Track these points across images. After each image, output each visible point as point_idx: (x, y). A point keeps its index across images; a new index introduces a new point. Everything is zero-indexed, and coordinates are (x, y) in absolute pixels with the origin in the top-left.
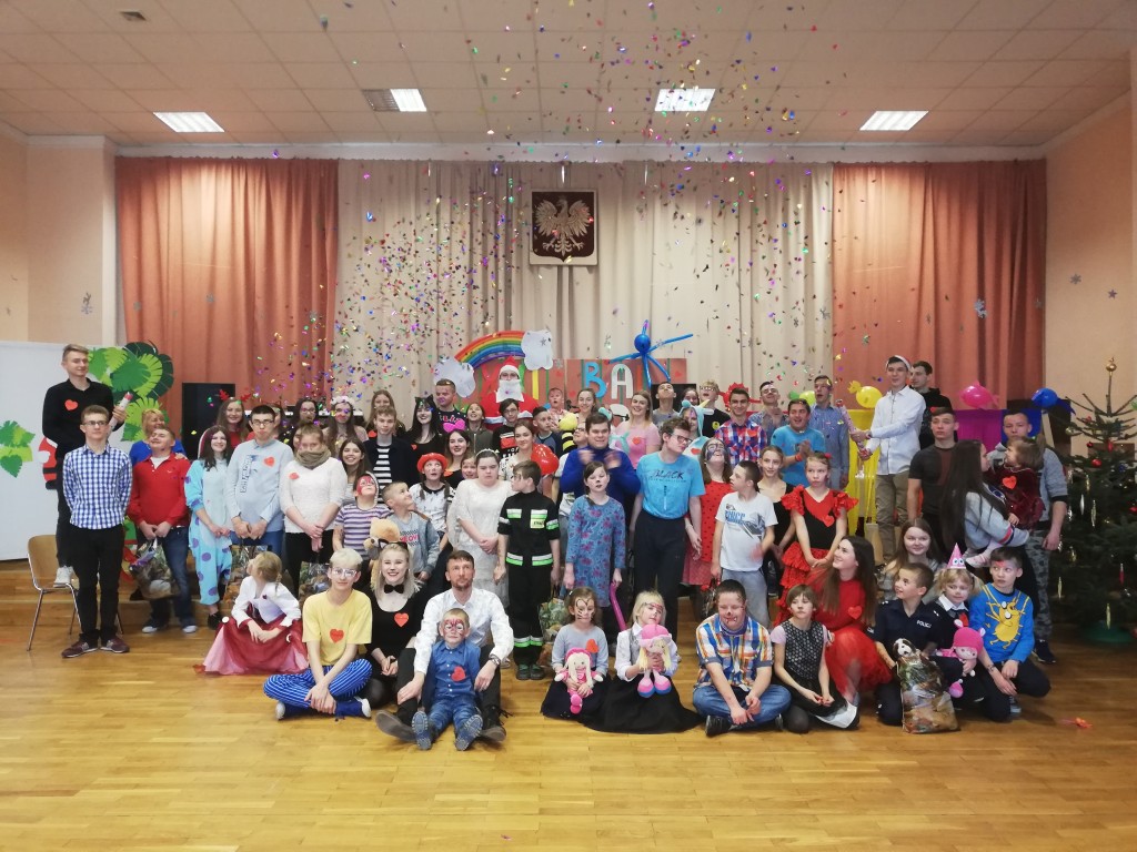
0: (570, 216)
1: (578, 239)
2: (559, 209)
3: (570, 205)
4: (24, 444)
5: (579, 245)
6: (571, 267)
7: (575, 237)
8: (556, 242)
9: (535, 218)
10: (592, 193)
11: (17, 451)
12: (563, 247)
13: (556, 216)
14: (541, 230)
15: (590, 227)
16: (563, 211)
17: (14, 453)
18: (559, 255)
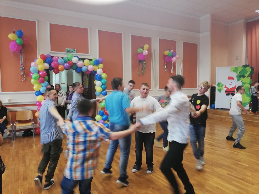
4: (222, 86)
11: (221, 88)
17: (220, 88)
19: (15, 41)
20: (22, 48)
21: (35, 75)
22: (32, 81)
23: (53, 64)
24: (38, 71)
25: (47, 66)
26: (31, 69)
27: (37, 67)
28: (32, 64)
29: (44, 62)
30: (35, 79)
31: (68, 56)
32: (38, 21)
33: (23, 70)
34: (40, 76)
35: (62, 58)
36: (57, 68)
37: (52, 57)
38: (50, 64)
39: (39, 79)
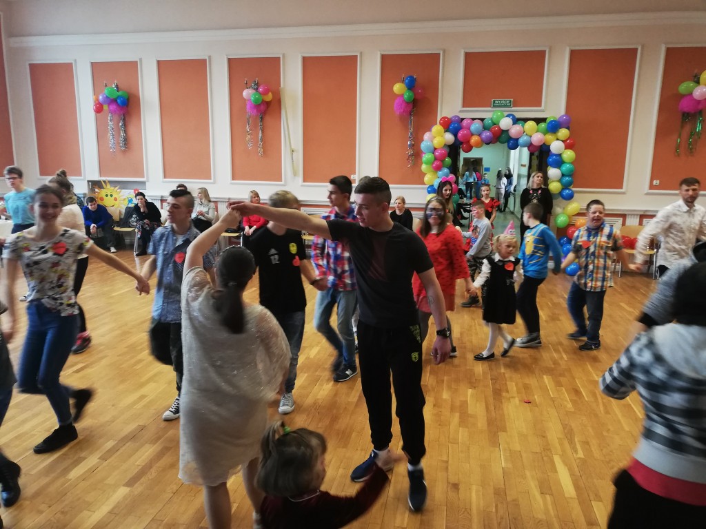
19: (402, 95)
20: (412, 107)
21: (428, 157)
22: (424, 167)
23: (460, 135)
24: (432, 149)
25: (449, 138)
26: (423, 146)
27: (432, 141)
28: (427, 136)
29: (446, 131)
30: (426, 163)
31: (494, 115)
32: (444, 51)
33: (412, 146)
34: (436, 159)
35: (482, 120)
36: (468, 141)
37: (462, 119)
38: (455, 135)
39: (433, 163)
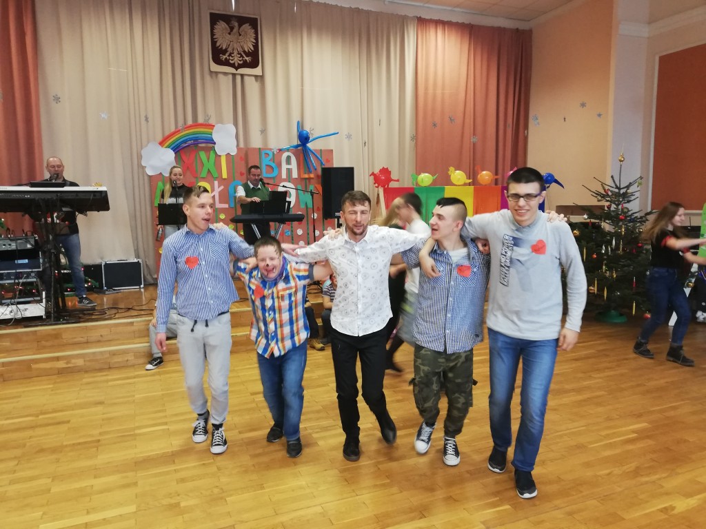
0: (240, 35)
1: (248, 54)
2: (232, 29)
3: (240, 26)
5: (248, 59)
6: (242, 76)
7: (244, 52)
8: (230, 55)
9: (212, 34)
10: (256, 19)
12: (236, 60)
13: (230, 34)
14: (218, 44)
15: (256, 46)
16: (235, 30)
18: (233, 66)
